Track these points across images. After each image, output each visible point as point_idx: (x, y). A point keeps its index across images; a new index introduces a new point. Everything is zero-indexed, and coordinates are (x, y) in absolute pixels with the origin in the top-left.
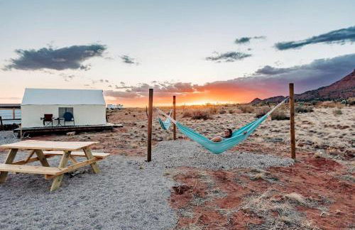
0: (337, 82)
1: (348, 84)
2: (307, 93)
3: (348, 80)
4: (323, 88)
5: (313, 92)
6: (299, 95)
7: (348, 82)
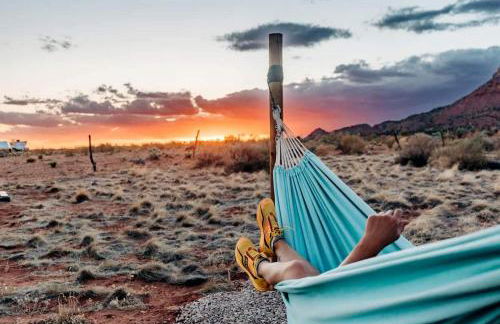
0: (464, 98)
1: (483, 102)
2: (411, 118)
3: (482, 94)
4: (440, 109)
5: (422, 117)
6: (396, 122)
7: (483, 98)
